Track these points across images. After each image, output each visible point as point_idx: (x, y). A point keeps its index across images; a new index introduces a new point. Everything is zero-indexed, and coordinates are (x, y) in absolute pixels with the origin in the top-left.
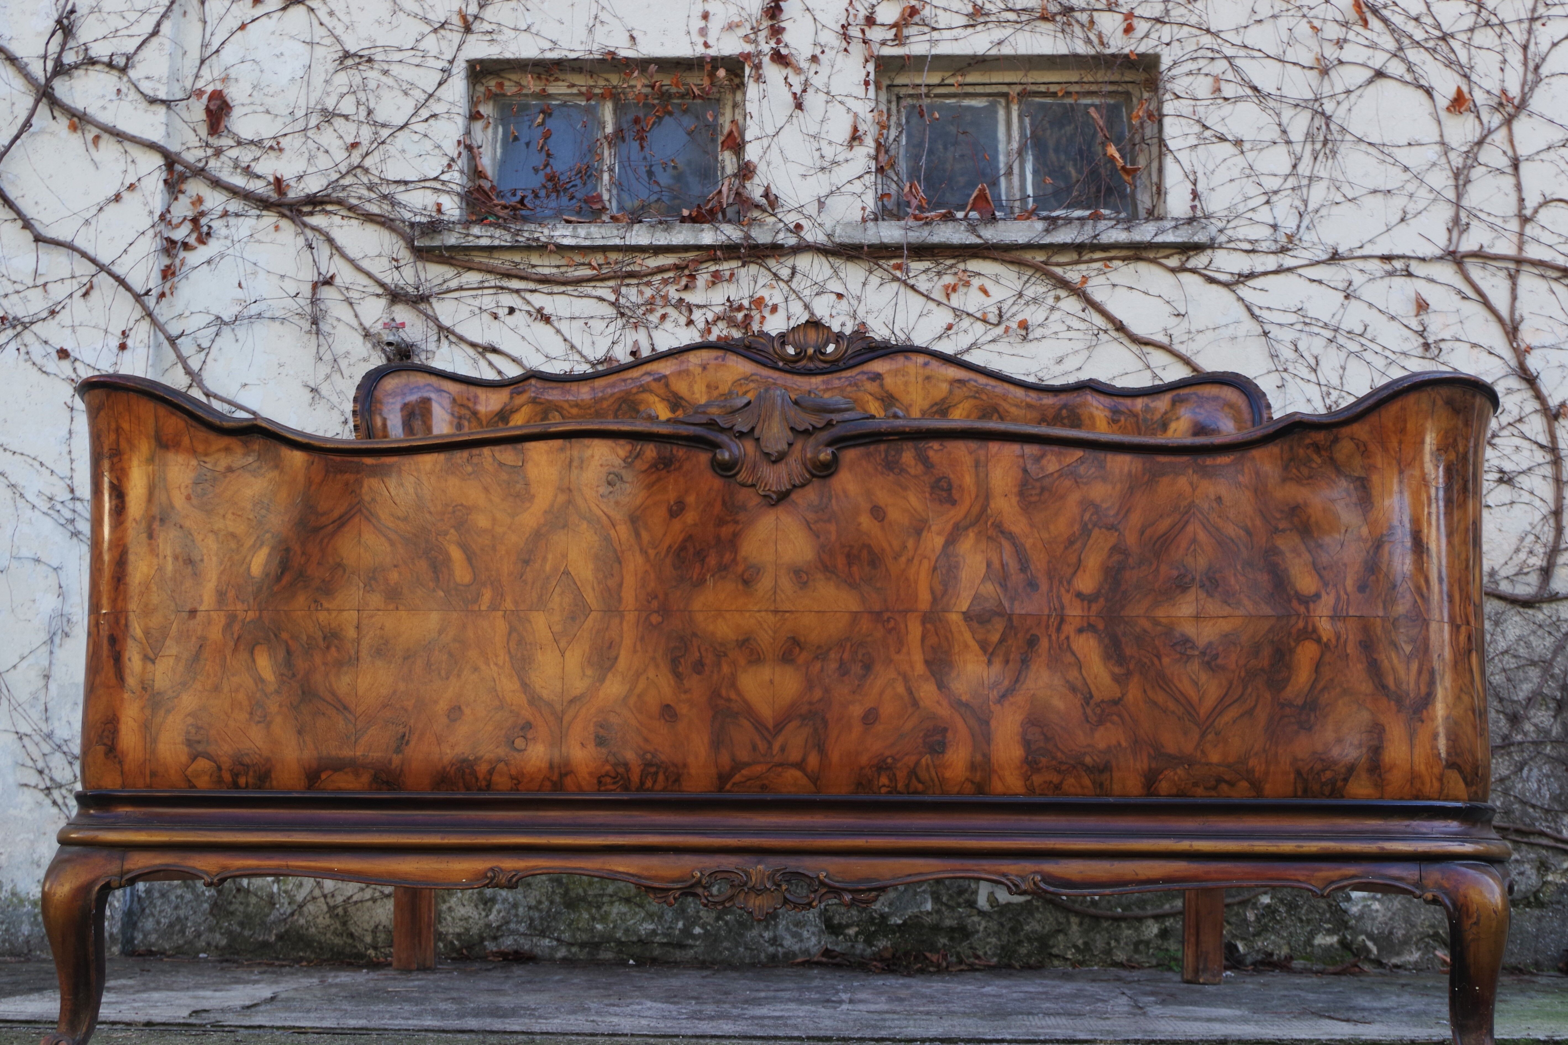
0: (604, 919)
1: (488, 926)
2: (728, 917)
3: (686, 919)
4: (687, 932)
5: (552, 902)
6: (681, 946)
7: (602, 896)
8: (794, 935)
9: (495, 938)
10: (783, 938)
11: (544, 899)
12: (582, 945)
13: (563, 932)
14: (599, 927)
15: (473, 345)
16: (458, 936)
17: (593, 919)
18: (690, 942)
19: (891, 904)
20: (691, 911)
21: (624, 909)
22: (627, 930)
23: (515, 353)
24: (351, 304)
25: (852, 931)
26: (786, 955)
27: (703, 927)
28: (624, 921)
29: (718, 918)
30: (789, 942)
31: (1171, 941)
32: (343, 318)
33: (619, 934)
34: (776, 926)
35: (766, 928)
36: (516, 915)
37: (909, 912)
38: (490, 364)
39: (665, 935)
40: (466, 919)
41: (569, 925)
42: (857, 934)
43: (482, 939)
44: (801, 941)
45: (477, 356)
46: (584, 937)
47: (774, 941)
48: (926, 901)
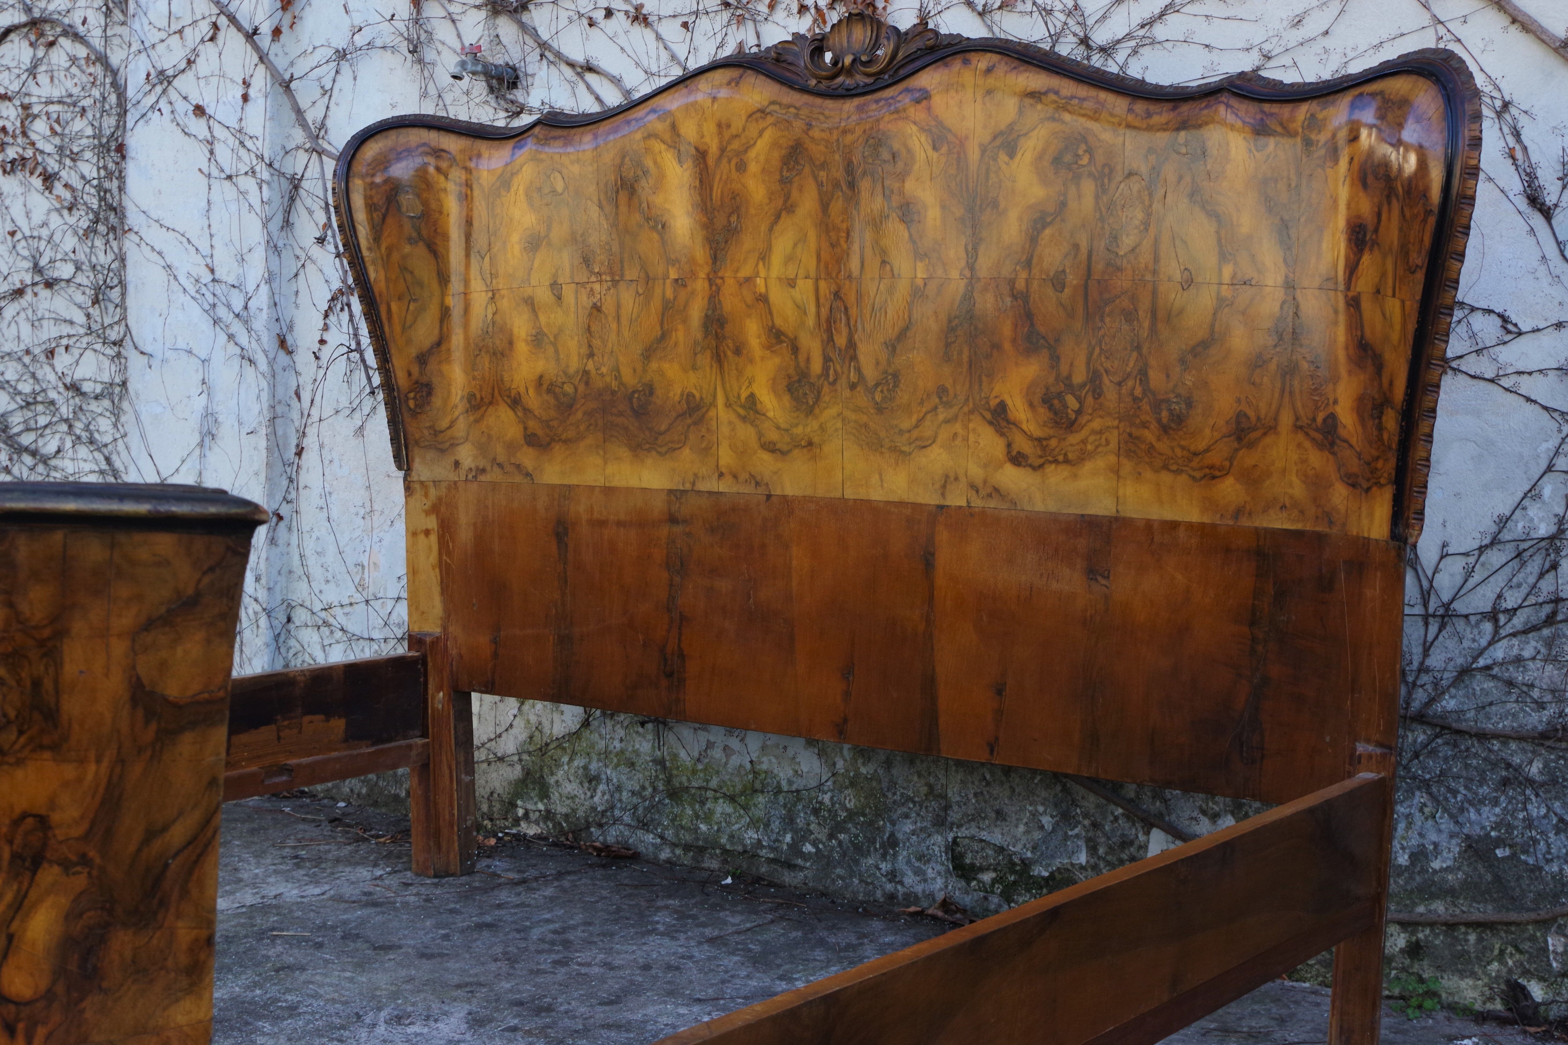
0: (708, 817)
1: (593, 809)
2: (842, 836)
3: (795, 831)
4: (795, 847)
5: (655, 789)
6: (791, 866)
7: (706, 789)
8: (918, 872)
9: (600, 825)
10: (903, 874)
11: (647, 784)
12: (687, 848)
13: (666, 828)
14: (703, 827)
15: (571, 65)
16: (566, 816)
17: (697, 817)
18: (800, 862)
19: (1034, 848)
20: (800, 822)
21: (729, 809)
22: (731, 837)
23: (614, 71)
24: (453, 21)
25: (987, 877)
26: (907, 896)
27: (814, 844)
28: (729, 824)
29: (831, 836)
30: (910, 879)
31: (1425, 963)
32: (448, 41)
33: (723, 841)
34: (895, 855)
35: (884, 857)
36: (620, 800)
37: (1057, 863)
38: (589, 87)
39: (772, 849)
40: (573, 798)
41: (673, 820)
42: (994, 881)
43: (588, 826)
44: (925, 881)
45: (575, 78)
46: (688, 837)
47: (892, 876)
48: (1078, 849)
